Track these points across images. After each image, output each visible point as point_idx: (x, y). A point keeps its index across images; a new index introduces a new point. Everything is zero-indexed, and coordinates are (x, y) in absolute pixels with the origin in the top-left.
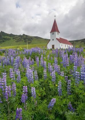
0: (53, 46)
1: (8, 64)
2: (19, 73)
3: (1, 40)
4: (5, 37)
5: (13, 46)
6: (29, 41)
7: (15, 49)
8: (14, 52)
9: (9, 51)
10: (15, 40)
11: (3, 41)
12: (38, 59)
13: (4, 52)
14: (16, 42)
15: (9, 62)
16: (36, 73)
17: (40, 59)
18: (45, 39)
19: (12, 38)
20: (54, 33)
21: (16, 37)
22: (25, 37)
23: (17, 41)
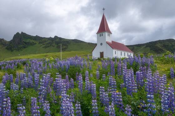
0: (102, 54)
1: (29, 86)
2: (48, 107)
3: (21, 46)
4: (28, 41)
5: (39, 55)
6: (64, 47)
7: (42, 58)
8: (40, 65)
9: (33, 62)
10: (42, 44)
11: (25, 47)
12: (81, 78)
13: (24, 63)
14: (43, 47)
15: (32, 82)
16: (78, 106)
17: (84, 79)
18: (89, 43)
19: (37, 42)
20: (102, 34)
21: (43, 40)
22: (57, 40)
23: (46, 47)
